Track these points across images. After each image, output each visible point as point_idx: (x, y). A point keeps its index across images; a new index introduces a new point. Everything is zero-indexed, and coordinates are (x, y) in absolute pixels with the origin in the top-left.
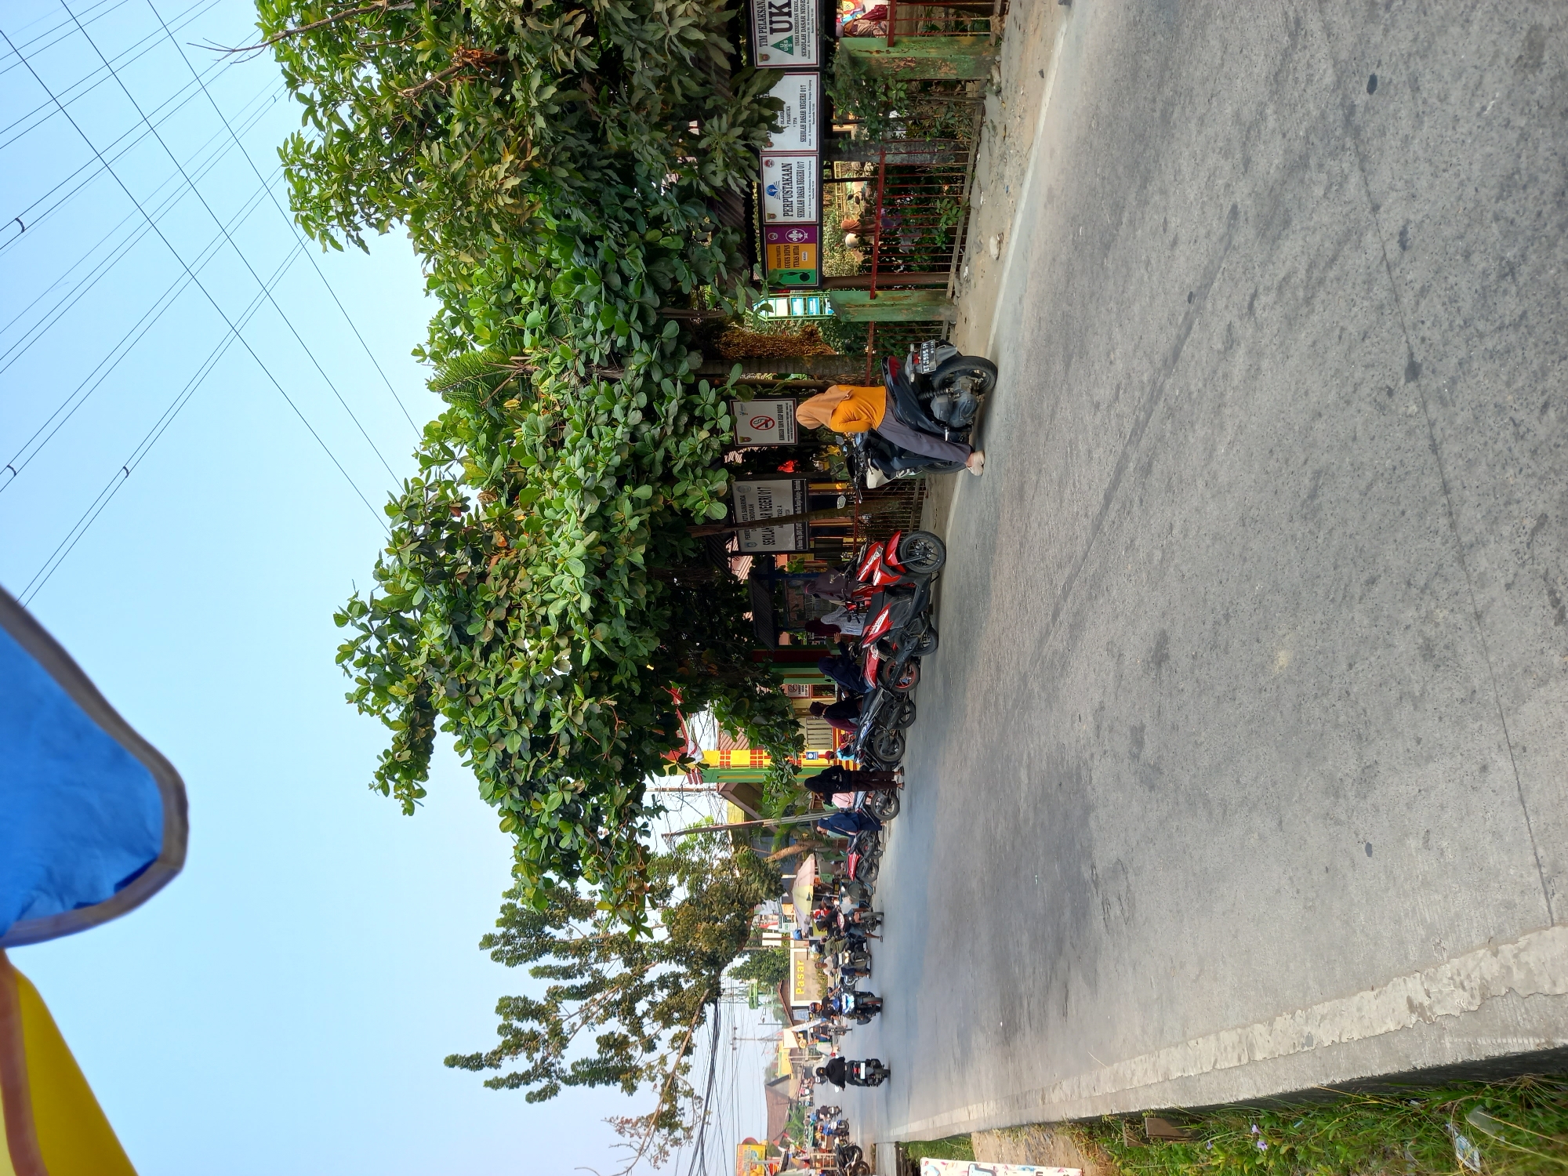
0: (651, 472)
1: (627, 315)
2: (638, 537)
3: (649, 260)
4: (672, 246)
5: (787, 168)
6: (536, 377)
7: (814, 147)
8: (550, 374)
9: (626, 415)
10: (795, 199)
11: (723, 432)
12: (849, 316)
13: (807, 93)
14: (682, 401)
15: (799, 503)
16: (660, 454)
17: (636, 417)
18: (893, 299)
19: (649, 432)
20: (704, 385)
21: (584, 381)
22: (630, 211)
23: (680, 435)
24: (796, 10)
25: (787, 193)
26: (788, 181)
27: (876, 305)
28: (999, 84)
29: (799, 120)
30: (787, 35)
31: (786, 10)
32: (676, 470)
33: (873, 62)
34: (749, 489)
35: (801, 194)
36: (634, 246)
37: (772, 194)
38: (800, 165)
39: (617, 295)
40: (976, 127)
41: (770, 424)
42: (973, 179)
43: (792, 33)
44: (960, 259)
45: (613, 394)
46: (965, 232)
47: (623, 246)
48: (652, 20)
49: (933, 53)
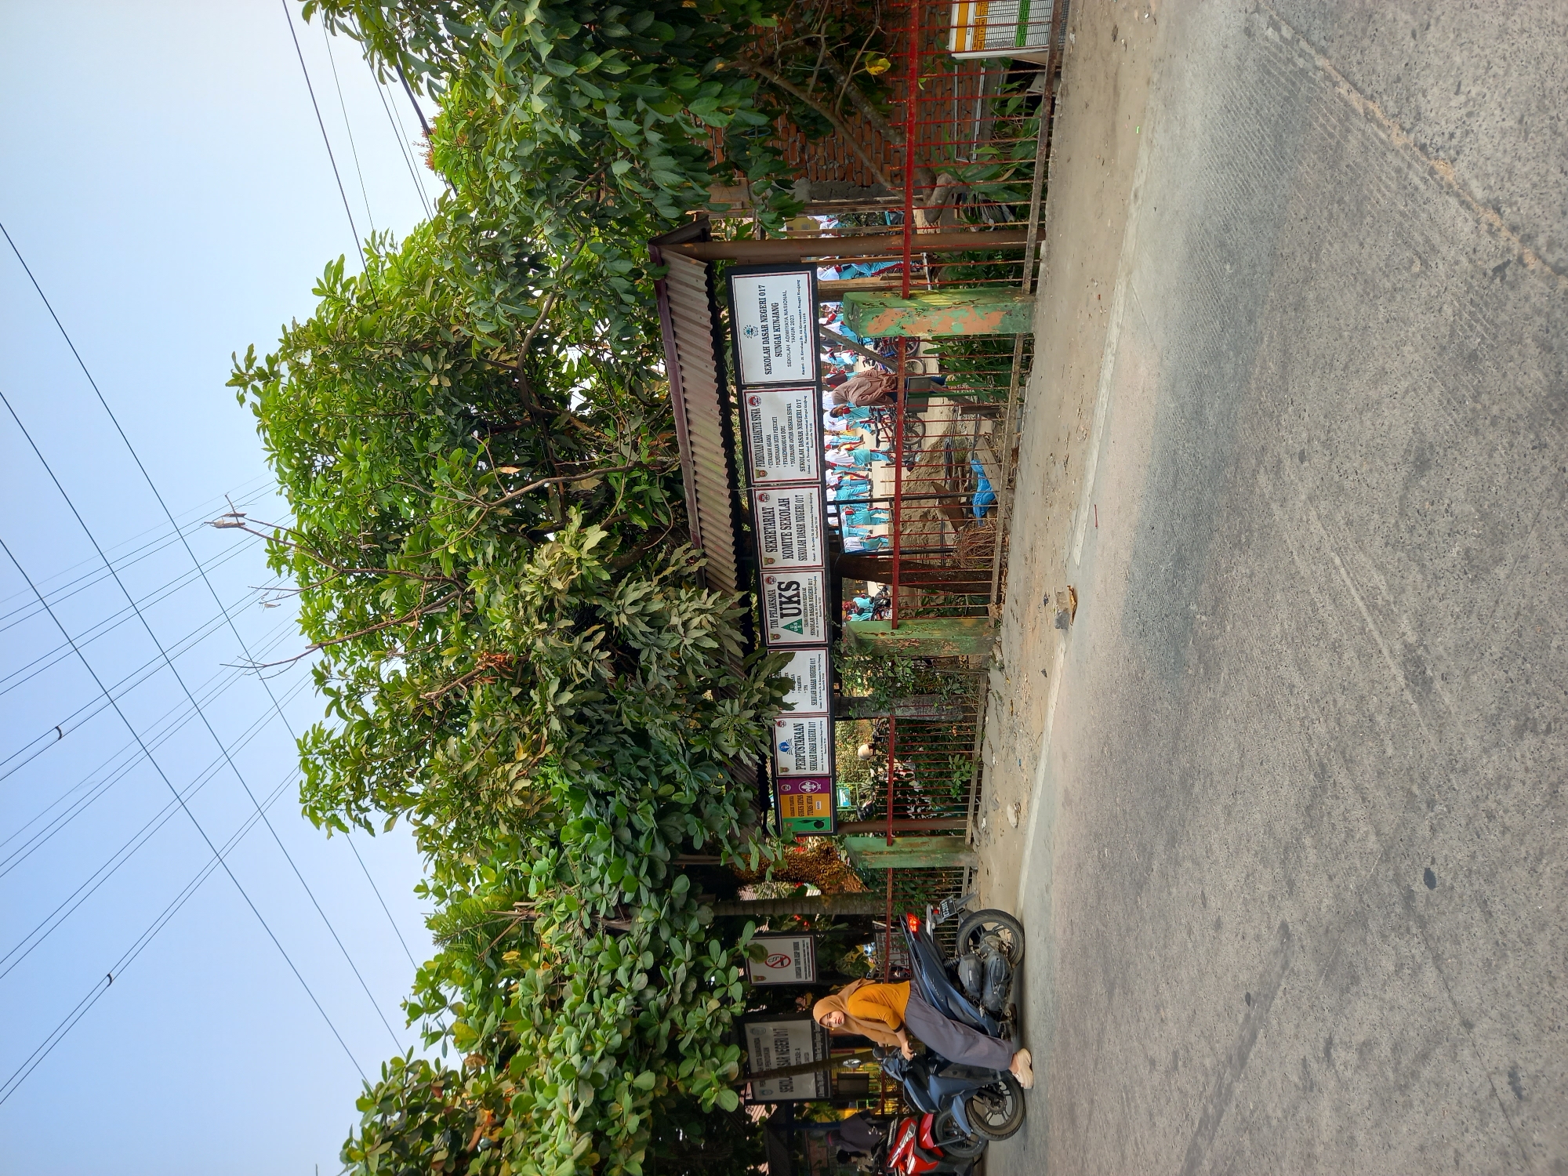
0: (654, 1047)
1: (636, 869)
2: (637, 1140)
3: (659, 816)
4: (684, 801)
5: (799, 728)
6: (539, 924)
7: (825, 709)
8: (554, 922)
9: (630, 978)
10: (807, 755)
11: (734, 1002)
12: (866, 864)
13: (817, 665)
14: (691, 964)
15: (819, 1045)
16: (665, 1027)
17: (641, 980)
18: (911, 845)
19: (656, 999)
20: (714, 945)
21: (590, 933)
22: (643, 769)
23: (688, 1004)
24: (805, 599)
25: (799, 748)
26: (800, 739)
27: (893, 853)
28: (1002, 662)
29: (809, 687)
30: (797, 618)
31: (795, 599)
32: (682, 1047)
33: (879, 643)
34: (764, 1031)
35: (813, 748)
36: (646, 801)
37: (785, 750)
38: (812, 725)
39: (627, 848)
40: (982, 693)
41: (786, 962)
42: (983, 738)
43: (801, 617)
44: (977, 808)
45: (618, 952)
46: (979, 783)
47: (635, 801)
48: (668, 631)
49: (937, 635)
